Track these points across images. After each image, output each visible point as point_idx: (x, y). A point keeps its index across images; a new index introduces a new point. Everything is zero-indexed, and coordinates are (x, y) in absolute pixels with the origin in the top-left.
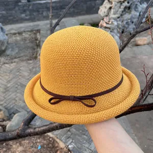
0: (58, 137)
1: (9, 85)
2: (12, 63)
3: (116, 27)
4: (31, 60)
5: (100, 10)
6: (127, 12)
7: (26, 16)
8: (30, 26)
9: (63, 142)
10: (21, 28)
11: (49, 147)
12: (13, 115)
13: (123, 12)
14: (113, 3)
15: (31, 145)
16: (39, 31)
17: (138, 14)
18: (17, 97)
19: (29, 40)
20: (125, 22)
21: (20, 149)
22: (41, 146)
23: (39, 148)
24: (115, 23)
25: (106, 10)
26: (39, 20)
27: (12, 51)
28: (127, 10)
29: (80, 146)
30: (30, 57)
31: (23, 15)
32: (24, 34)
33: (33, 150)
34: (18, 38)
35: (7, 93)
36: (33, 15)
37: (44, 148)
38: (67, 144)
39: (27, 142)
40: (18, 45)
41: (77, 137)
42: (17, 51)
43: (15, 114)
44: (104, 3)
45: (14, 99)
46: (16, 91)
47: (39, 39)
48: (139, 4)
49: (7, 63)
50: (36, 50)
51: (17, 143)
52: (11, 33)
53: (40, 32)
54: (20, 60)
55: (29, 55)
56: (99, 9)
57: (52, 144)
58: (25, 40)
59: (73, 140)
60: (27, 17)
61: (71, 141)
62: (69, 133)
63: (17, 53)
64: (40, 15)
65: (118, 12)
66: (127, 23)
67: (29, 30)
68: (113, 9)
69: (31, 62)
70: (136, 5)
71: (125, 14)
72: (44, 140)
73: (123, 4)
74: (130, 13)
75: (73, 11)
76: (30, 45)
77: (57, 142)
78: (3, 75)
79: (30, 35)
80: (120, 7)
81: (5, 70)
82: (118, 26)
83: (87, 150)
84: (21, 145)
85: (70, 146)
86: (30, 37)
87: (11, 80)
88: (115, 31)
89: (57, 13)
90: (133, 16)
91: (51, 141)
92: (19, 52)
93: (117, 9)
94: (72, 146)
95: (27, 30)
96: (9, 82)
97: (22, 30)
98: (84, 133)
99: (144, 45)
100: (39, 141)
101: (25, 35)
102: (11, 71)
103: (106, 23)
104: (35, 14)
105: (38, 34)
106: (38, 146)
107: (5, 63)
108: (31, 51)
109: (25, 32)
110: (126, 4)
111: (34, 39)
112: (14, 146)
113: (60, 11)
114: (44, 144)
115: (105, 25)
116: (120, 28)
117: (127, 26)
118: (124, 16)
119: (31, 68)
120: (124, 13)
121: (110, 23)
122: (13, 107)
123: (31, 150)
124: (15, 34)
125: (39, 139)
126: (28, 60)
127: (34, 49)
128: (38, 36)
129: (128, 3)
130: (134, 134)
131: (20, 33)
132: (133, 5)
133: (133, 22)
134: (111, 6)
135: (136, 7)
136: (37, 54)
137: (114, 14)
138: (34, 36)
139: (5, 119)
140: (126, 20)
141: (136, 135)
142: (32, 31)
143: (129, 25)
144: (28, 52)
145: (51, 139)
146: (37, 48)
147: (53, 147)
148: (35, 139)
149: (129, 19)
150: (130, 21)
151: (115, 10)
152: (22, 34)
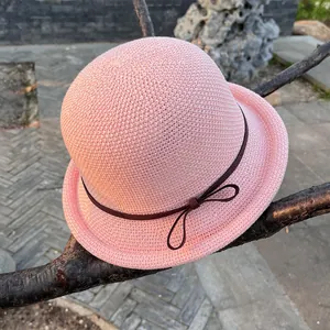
0: (102, 313)
4: (13, 128)
5: (178, 27)
6: (237, 35)
8: (7, 53)
9: (116, 327)
13: (229, 33)
14: (210, 12)
16: (31, 66)
17: (260, 41)
19: (6, 84)
20: (234, 55)
24: (217, 54)
25: (192, 28)
26: (30, 42)
28: (236, 31)
30: (10, 122)
36: (17, 27)
44: (189, 11)
47: (32, 82)
48: (261, 21)
50: (25, 107)
53: (33, 69)
55: (7, 119)
56: (176, 23)
59: (141, 318)
61: (137, 322)
62: (129, 301)
64: (33, 30)
65: (219, 34)
66: (236, 58)
67: (6, 61)
68: (209, 25)
69: (14, 132)
70: (256, 22)
71: (234, 38)
73: (231, 16)
74: (243, 37)
75: (114, 27)
76: (10, 95)
79: (8, 73)
80: (223, 22)
86: (8, 78)
89: (75, 29)
90: (251, 45)
91: (82, 326)
93: (217, 27)
98: (168, 299)
104: (20, 25)
110: (236, 16)
111: (19, 83)
113: (84, 25)
116: (225, 67)
117: (236, 65)
118: (230, 43)
119: (14, 145)
120: (232, 36)
125: (48, 323)
127: (21, 105)
128: (30, 76)
129: (241, 14)
130: (287, 297)
132: (251, 21)
133: (249, 59)
134: (204, 18)
135: (255, 28)
136: (28, 117)
137: (211, 37)
138: (18, 76)
140: (236, 52)
142: (12, 64)
143: (240, 62)
145: (81, 322)
146: (28, 103)
148: (37, 323)
149: (242, 51)
150: (243, 54)
151: (211, 29)
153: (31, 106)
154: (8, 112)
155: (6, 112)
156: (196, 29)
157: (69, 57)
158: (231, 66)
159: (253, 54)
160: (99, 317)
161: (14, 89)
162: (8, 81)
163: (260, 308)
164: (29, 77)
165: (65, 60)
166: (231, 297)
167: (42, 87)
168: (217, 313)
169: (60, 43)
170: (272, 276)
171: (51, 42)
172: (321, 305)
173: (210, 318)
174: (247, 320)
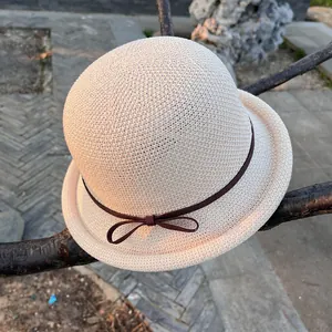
0: (101, 274)
3: (230, 44)
4: (27, 93)
5: (193, 5)
6: (251, 17)
8: (25, 18)
9: (114, 287)
11: (77, 300)
13: (243, 14)
15: (31, 294)
16: (46, 31)
17: (273, 24)
19: (22, 49)
20: (246, 37)
22: (57, 297)
23: (52, 300)
24: (229, 35)
25: (207, 6)
26: (47, 8)
28: (250, 13)
29: (155, 296)
30: (25, 87)
32: (9, 35)
33: (36, 307)
37: (64, 300)
38: (125, 293)
39: (20, 285)
47: (47, 49)
48: (276, 4)
50: (39, 73)
53: (49, 35)
55: (22, 84)
56: (192, 1)
57: (86, 293)
58: (11, 46)
59: (138, 281)
61: (133, 284)
65: (234, 14)
66: (248, 40)
67: (23, 26)
68: (224, 4)
69: (28, 97)
70: (271, 4)
71: (248, 20)
72: (65, 282)
74: (257, 19)
76: (25, 59)
77: (98, 287)
79: (25, 38)
80: (239, 3)
82: (233, 41)
83: (173, 305)
84: (2, 292)
85: (131, 297)
86: (24, 42)
88: (227, 52)
90: (264, 28)
91: (82, 284)
93: (232, 7)
94: (137, 296)
95: (15, 25)
97: (5, 23)
99: (281, 91)
100: (51, 283)
101: (12, 37)
103: (210, 32)
105: (45, 38)
106: (49, 295)
108: (27, 75)
109: (11, 28)
111: (34, 49)
114: (64, 292)
116: (236, 48)
117: (247, 47)
118: (244, 25)
119: (28, 110)
120: (245, 17)
121: (219, 32)
123: (30, 306)
125: (52, 279)
126: (20, 92)
127: (35, 71)
128: (45, 42)
130: (274, 272)
133: (260, 41)
135: (270, 10)
136: (42, 83)
137: (225, 17)
138: (34, 42)
140: (248, 34)
141: (278, 274)
142: (29, 29)
143: (251, 45)
144: (18, 76)
145: (82, 280)
146: (43, 70)
147: (89, 298)
148: (42, 278)
149: (254, 33)
150: (254, 36)
151: (226, 8)
152: (3, 33)
153: (45, 72)
154: (23, 77)
155: (21, 76)
156: (211, 7)
157: (85, 26)
158: (242, 48)
159: (265, 37)
160: (99, 277)
161: (30, 54)
162: (25, 47)
163: (248, 280)
164: (45, 44)
165: (80, 30)
166: (222, 269)
167: (58, 55)
168: (208, 283)
169: (77, 11)
171: (68, 10)
172: (305, 282)
173: (201, 286)
174: (234, 290)
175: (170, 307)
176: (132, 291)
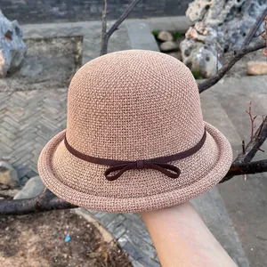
0: (102, 222)
1: (22, 128)
2: (30, 90)
3: (215, 41)
4: (63, 87)
5: (189, 10)
6: (236, 16)
7: (60, 10)
8: (66, 29)
9: (110, 232)
10: (50, 30)
11: (84, 240)
12: (25, 179)
13: (228, 15)
15: (54, 234)
16: (80, 38)
17: (254, 21)
18: (35, 149)
19: (63, 52)
20: (231, 33)
21: (35, 238)
22: (71, 237)
23: (67, 239)
24: (214, 34)
25: (200, 11)
26: (82, 19)
27: (31, 69)
28: (235, 13)
29: (138, 241)
30: (62, 82)
31: (55, 9)
32: (54, 42)
33: (56, 243)
34: (44, 48)
35: (17, 141)
36: (73, 9)
37: (75, 239)
38: (117, 237)
39: (48, 227)
40: (43, 60)
41: (134, 224)
42: (40, 70)
43: (29, 178)
45: (30, 153)
46: (34, 139)
47: (80, 52)
48: (257, 4)
49: (21, 90)
50: (74, 70)
51: (29, 227)
52: (31, 39)
53: (82, 40)
54: (45, 86)
55: (60, 79)
56: (187, 7)
57: (90, 235)
58: (55, 51)
59: (126, 229)
60: (62, 14)
61: (123, 231)
62: (120, 217)
63: (40, 74)
64: (84, 11)
65: (221, 16)
66: (233, 35)
67: (65, 35)
68: (212, 9)
69: (63, 90)
70: (253, 5)
71: (232, 19)
72: (77, 227)
73: (230, 2)
74: (240, 18)
75: (143, 8)
76: (64, 61)
77: (99, 231)
78: (12, 110)
79: (65, 44)
80: (224, 7)
81: (17, 102)
82: (218, 39)
83: (150, 248)
84: (35, 231)
85: (120, 240)
86: (64, 47)
87: (27, 118)
88: (213, 47)
89: (115, 9)
90: (246, 24)
91: (88, 229)
92: (43, 71)
93: (218, 10)
94: (124, 240)
95: (59, 35)
96: (22, 122)
97: (52, 34)
99: (262, 75)
100: (67, 227)
101: (57, 44)
102: (27, 104)
103: (198, 33)
104: (75, 8)
105: (79, 43)
106: (65, 236)
107: (17, 90)
108: (65, 73)
109: (56, 38)
110: (234, 2)
111: (71, 52)
112: (24, 233)
113: (121, 7)
114: (76, 233)
115: (196, 36)
116: (221, 43)
117: (233, 40)
118: (229, 23)
119: (62, 100)
120: (231, 17)
122: (27, 166)
123: (53, 242)
124: (39, 40)
125: (68, 224)
126: (59, 87)
127: (71, 69)
128: (79, 47)
129: (238, 0)
130: (233, 228)
131: (47, 40)
132: (247, 5)
133: (244, 35)
134: (208, 3)
135: (252, 10)
137: (214, 18)
138: (71, 47)
139: (12, 185)
140: (233, 30)
141: (236, 229)
142: (68, 37)
143: (237, 38)
144: (59, 73)
145: (88, 226)
146: (76, 67)
147: (92, 239)
148: (62, 223)
149: (238, 29)
150: (239, 31)
151: (214, 11)
152: (51, 41)
155: (61, 74)
156: (202, 11)
158: (229, 41)
159: (248, 32)
160: (100, 224)
161: (67, 56)
162: (65, 50)
167: (86, 56)
170: (225, 211)
172: (258, 237)
175: (148, 249)
176: (122, 236)
